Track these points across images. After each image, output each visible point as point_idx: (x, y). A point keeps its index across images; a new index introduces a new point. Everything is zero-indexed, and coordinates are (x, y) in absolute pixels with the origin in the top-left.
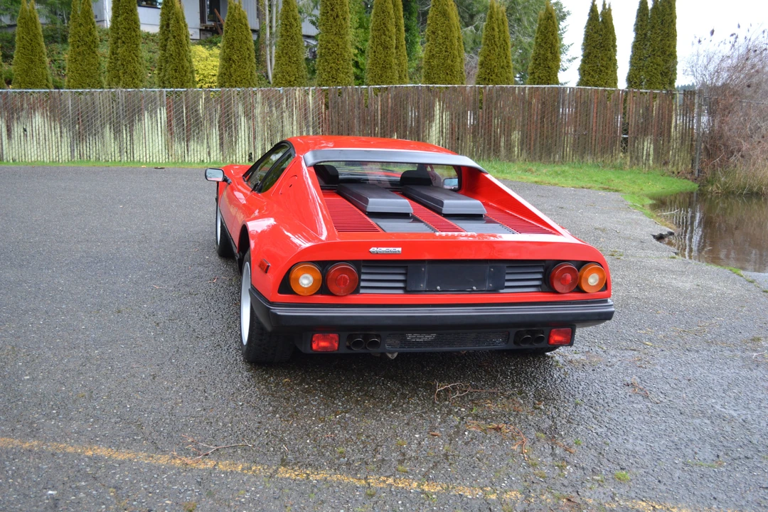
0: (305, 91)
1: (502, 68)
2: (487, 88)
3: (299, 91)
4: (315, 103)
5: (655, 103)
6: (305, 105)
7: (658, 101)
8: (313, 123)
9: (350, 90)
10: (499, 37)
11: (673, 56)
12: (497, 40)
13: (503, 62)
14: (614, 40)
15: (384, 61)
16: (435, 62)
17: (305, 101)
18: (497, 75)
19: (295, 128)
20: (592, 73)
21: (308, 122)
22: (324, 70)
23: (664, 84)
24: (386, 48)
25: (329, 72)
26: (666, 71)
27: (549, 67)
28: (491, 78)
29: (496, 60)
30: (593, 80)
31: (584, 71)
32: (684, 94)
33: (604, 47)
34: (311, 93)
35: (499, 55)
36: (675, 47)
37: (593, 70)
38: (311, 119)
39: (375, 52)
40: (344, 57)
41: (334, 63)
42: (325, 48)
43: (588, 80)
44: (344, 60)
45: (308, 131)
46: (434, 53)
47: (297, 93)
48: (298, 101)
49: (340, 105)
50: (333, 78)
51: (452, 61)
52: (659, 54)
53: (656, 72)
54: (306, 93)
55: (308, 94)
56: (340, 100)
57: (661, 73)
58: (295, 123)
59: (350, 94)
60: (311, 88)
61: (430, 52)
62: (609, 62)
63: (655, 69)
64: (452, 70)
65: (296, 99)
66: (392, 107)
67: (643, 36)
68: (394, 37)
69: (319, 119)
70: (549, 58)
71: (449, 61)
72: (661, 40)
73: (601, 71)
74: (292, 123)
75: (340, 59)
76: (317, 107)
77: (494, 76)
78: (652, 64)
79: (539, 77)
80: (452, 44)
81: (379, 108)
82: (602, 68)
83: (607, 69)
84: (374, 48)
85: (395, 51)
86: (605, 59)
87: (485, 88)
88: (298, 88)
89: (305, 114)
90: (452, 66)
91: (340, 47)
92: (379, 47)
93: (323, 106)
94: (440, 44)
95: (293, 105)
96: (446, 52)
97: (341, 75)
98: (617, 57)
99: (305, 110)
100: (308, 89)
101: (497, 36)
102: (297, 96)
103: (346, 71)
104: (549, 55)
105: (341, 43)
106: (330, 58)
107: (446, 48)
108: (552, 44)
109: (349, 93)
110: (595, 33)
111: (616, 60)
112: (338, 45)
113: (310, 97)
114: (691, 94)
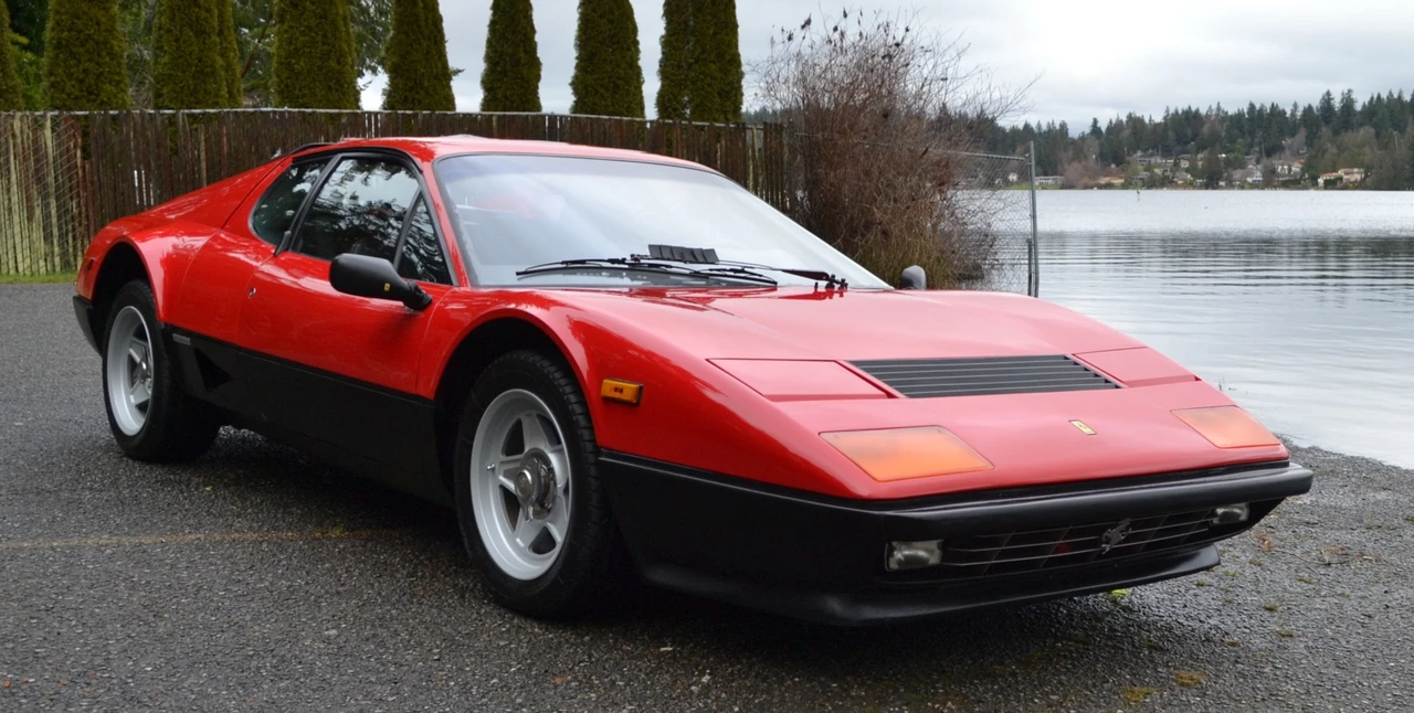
0: (35, 120)
1: (435, 78)
2: (420, 117)
3: (21, 120)
4: (59, 145)
5: (718, 146)
6: (36, 151)
7: (723, 142)
8: (57, 189)
9: (138, 119)
10: (427, 19)
11: (734, 61)
12: (422, 23)
13: (437, 67)
14: (635, 30)
15: (200, 60)
16: (301, 65)
17: (36, 141)
18: (427, 93)
19: (15, 199)
20: (602, 90)
21: (46, 186)
22: (70, 76)
23: (725, 113)
24: (201, 33)
25: (82, 81)
26: (727, 88)
27: (523, 78)
28: (417, 96)
29: (424, 63)
30: (603, 103)
31: (586, 87)
32: (765, 130)
33: (618, 43)
34: (48, 124)
35: (428, 53)
36: (736, 47)
37: (602, 86)
38: (51, 179)
39: (177, 40)
40: (112, 48)
41: (90, 60)
42: (70, 30)
43: (595, 104)
44: (113, 55)
45: (47, 206)
46: (299, 45)
47: (17, 124)
48: (19, 141)
49: (117, 149)
50: (90, 93)
51: (338, 62)
52: (713, 57)
53: (710, 89)
54: (37, 125)
55: (42, 126)
56: (115, 140)
57: (719, 94)
58: (14, 189)
59: (139, 128)
60: (50, 114)
61: (290, 43)
62: (629, 71)
63: (709, 85)
64: (338, 81)
65: (14, 136)
66: (229, 154)
67: (683, 26)
68: (216, 12)
69: (70, 180)
70: (523, 61)
71: (333, 64)
72: (715, 34)
73: (617, 87)
74: (9, 190)
75: (104, 53)
76: (64, 154)
77: (422, 93)
78: (702, 76)
79: (506, 97)
80: (337, 29)
81: (203, 156)
82: (619, 82)
83: (627, 83)
84: (176, 32)
85: (218, 40)
86: (623, 65)
87: (415, 115)
88: (19, 114)
89: (37, 171)
90: (338, 72)
91: (103, 27)
92: (187, 30)
93: (79, 153)
94: (310, 28)
95: (7, 150)
96: (324, 44)
97: (107, 87)
98: (640, 63)
99: (37, 161)
100: (44, 116)
101: (422, 16)
102: (18, 132)
103: (117, 78)
104: (522, 55)
105: (103, 19)
106: (82, 50)
107: (325, 36)
108: (525, 35)
109: (135, 125)
110: (601, 17)
111: (639, 68)
112: (98, 24)
113: (48, 132)
114: (776, 130)
